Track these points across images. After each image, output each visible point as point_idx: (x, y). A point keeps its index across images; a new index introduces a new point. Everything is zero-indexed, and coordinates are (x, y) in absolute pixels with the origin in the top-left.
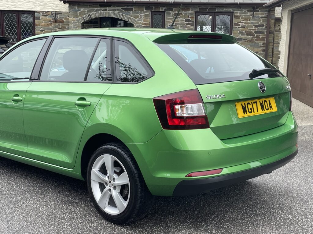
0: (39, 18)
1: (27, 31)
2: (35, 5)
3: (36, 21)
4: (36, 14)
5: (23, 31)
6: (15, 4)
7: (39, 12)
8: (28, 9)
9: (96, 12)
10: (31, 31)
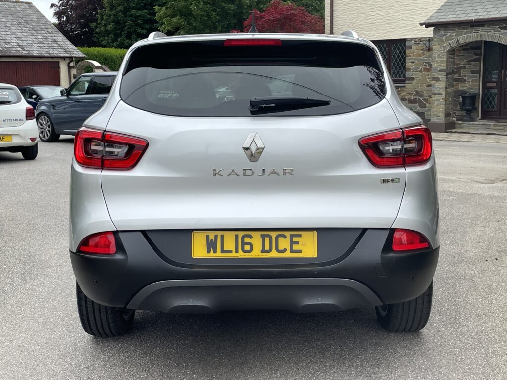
0: (410, 48)
1: (398, 64)
2: (408, 30)
3: (408, 51)
4: (407, 42)
5: (394, 64)
6: (386, 31)
7: (411, 39)
8: (399, 36)
9: (465, 35)
10: (402, 64)
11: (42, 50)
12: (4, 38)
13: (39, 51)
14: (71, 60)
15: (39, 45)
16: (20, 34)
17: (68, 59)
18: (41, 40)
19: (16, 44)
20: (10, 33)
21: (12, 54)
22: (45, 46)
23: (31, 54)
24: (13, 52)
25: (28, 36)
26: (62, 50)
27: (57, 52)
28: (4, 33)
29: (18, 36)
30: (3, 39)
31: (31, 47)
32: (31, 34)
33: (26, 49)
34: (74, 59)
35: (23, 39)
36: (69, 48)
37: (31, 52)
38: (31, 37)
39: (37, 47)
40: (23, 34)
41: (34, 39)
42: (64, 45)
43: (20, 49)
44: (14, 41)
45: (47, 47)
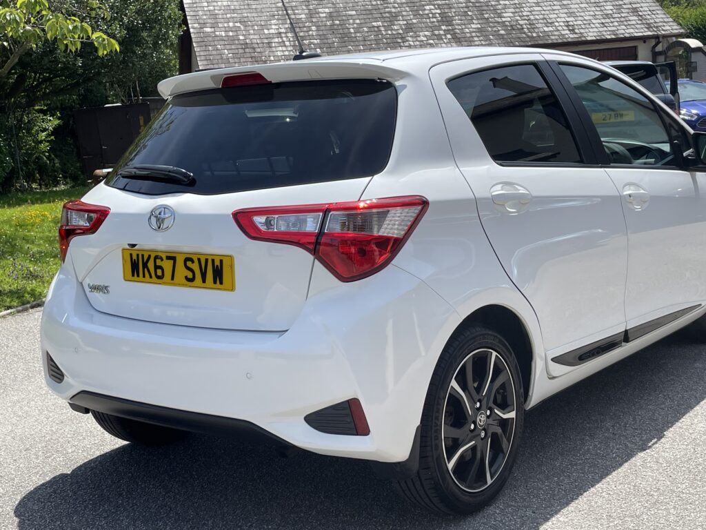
11: (605, 29)
12: (546, 16)
13: (599, 31)
14: (657, 40)
15: (603, 21)
16: (577, 6)
17: (654, 40)
18: (611, 12)
19: (562, 24)
20: (559, 7)
21: (550, 42)
22: (612, 22)
23: (583, 39)
24: (553, 37)
25: (588, 9)
26: (643, 26)
27: (632, 31)
28: (549, 8)
29: (571, 11)
30: (545, 19)
31: (588, 26)
32: (595, 5)
33: (577, 31)
34: (661, 39)
35: (578, 14)
36: (657, 20)
37: (585, 35)
38: (593, 9)
39: (598, 25)
40: (581, 5)
41: (597, 13)
42: (649, 17)
43: (568, 32)
44: (563, 18)
45: (616, 24)
